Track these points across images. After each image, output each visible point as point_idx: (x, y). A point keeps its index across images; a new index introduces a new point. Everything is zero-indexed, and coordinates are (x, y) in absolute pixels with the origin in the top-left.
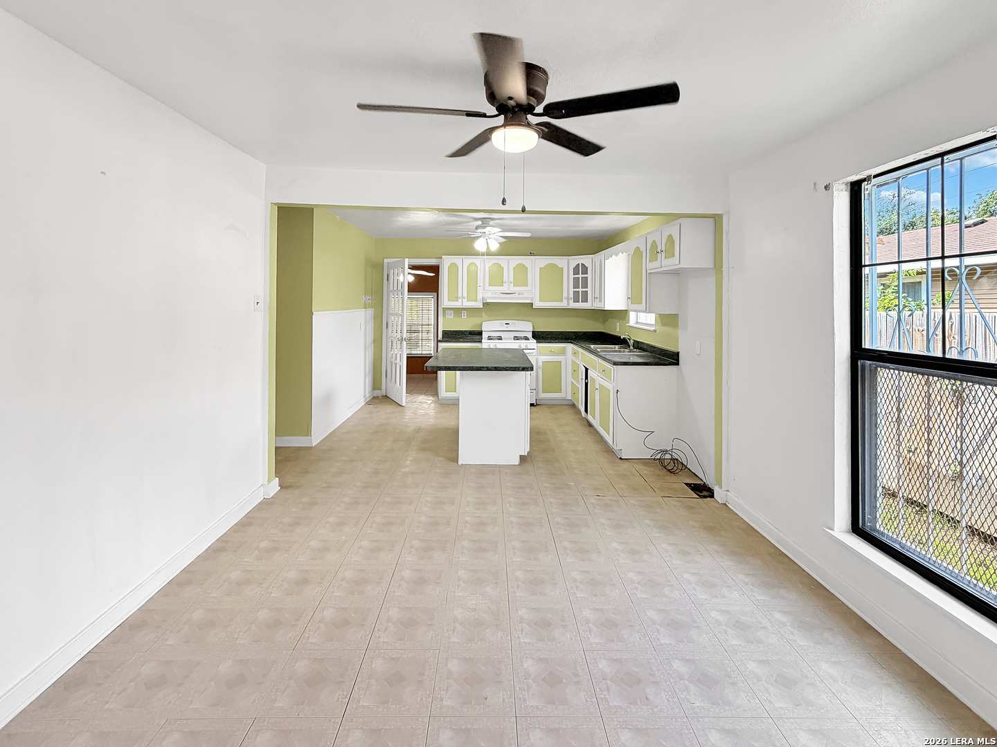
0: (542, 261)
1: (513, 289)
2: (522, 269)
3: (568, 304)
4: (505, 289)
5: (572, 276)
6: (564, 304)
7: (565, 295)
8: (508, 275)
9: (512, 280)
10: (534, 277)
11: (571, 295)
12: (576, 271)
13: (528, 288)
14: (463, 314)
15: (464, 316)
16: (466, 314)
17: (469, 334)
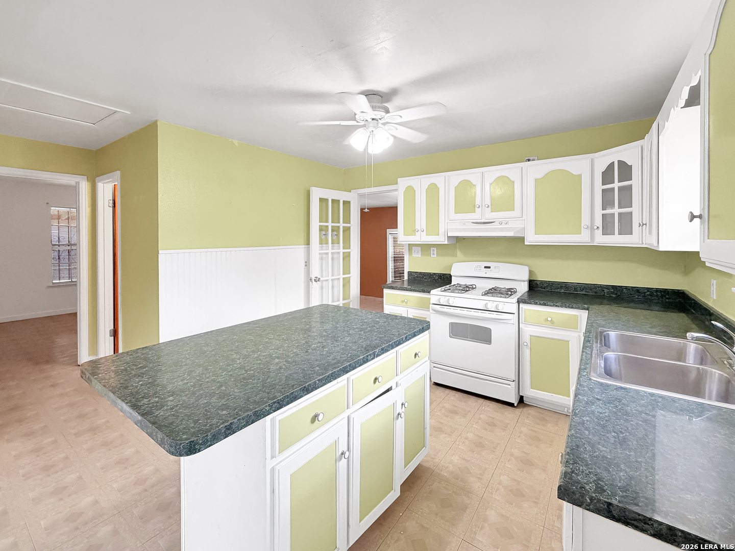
1: (489, 215)
2: (504, 185)
3: (592, 237)
4: (477, 216)
5: (599, 187)
6: (583, 238)
7: (585, 220)
8: (483, 195)
9: (488, 202)
10: (525, 195)
11: (599, 222)
12: (607, 176)
13: (516, 213)
14: (432, 252)
15: (434, 254)
16: (435, 252)
17: (439, 278)
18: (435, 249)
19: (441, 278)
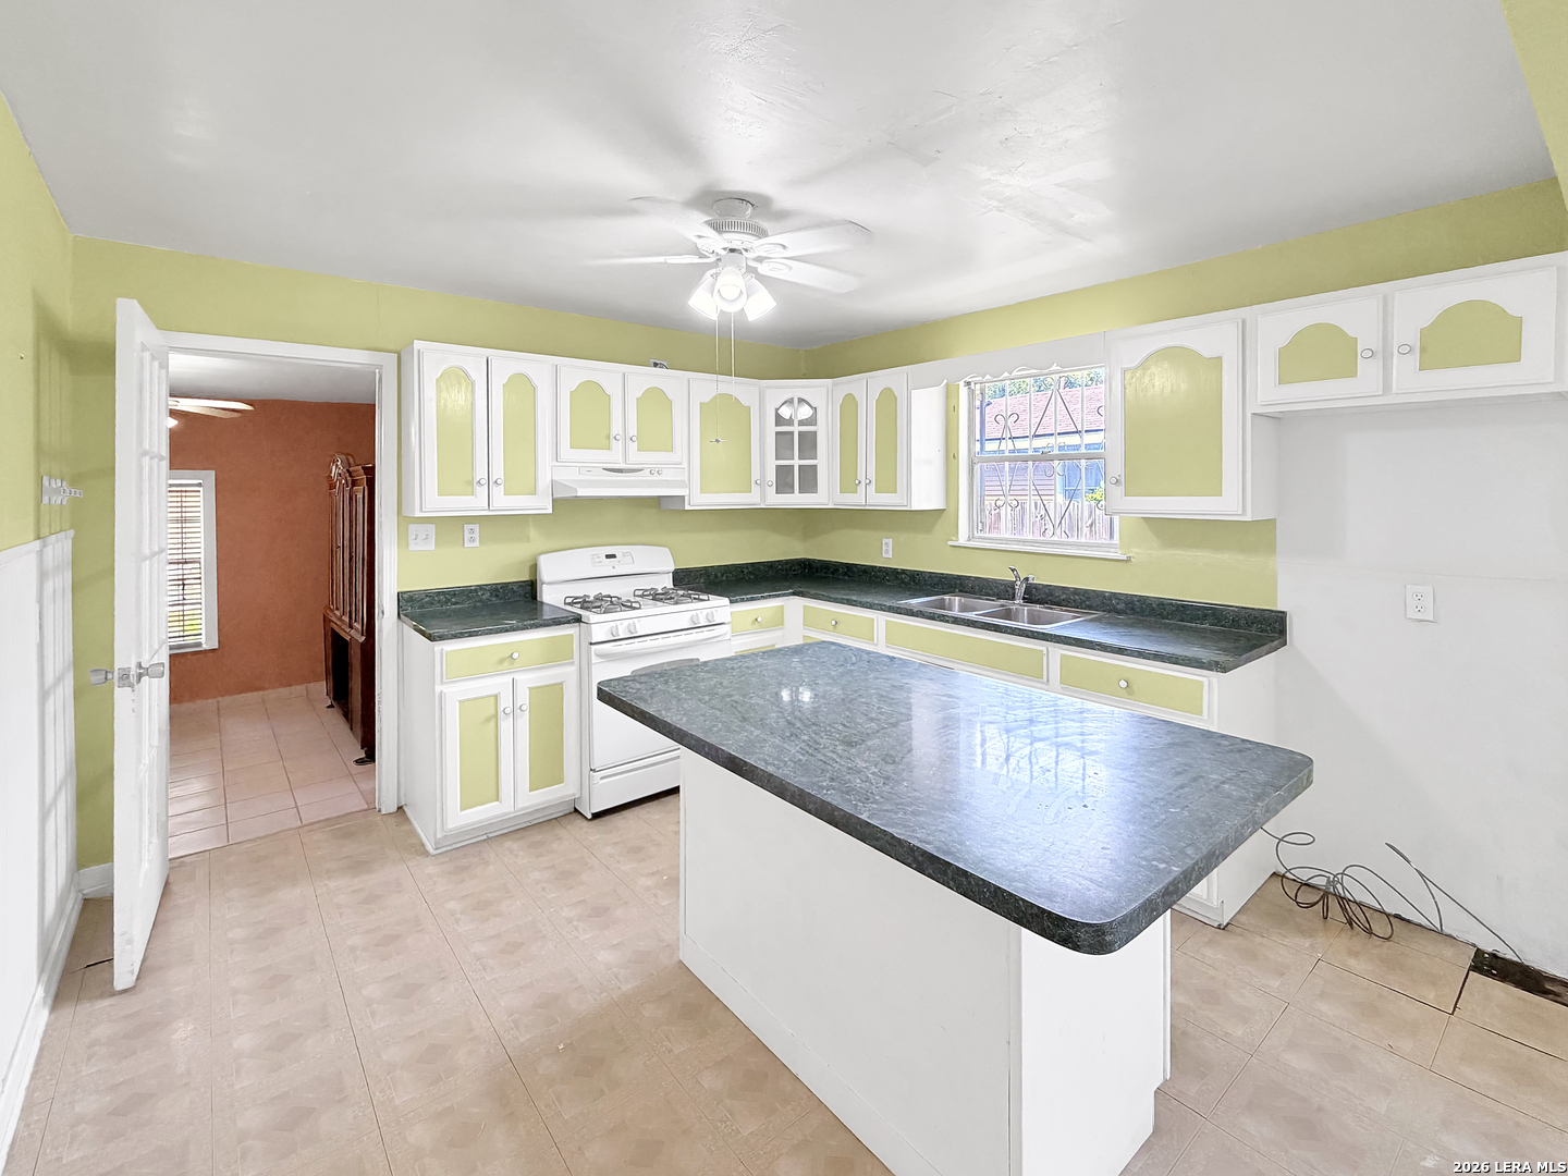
0: (706, 386)
1: (636, 457)
2: (656, 402)
3: (763, 496)
4: (615, 457)
5: (772, 428)
6: (752, 499)
7: (756, 475)
8: (624, 418)
9: (633, 431)
10: (686, 426)
11: (771, 476)
13: (674, 457)
14: (467, 536)
15: (472, 540)
16: (476, 535)
17: (491, 596)
18: (476, 527)
19: (497, 596)
